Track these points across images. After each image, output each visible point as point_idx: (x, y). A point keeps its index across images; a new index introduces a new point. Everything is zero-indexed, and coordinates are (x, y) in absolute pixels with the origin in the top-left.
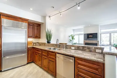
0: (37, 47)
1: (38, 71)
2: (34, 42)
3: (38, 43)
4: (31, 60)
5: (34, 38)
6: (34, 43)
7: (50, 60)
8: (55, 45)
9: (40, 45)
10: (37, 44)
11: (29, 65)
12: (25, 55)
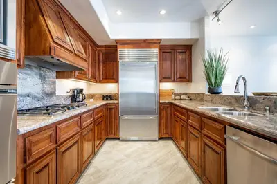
0: (183, 104)
1: (177, 164)
2: (176, 92)
3: (186, 94)
4: (166, 134)
5: (174, 81)
6: (175, 95)
7: (206, 144)
8: (233, 100)
9: (191, 99)
10: (182, 97)
11: (162, 142)
12: (154, 118)
